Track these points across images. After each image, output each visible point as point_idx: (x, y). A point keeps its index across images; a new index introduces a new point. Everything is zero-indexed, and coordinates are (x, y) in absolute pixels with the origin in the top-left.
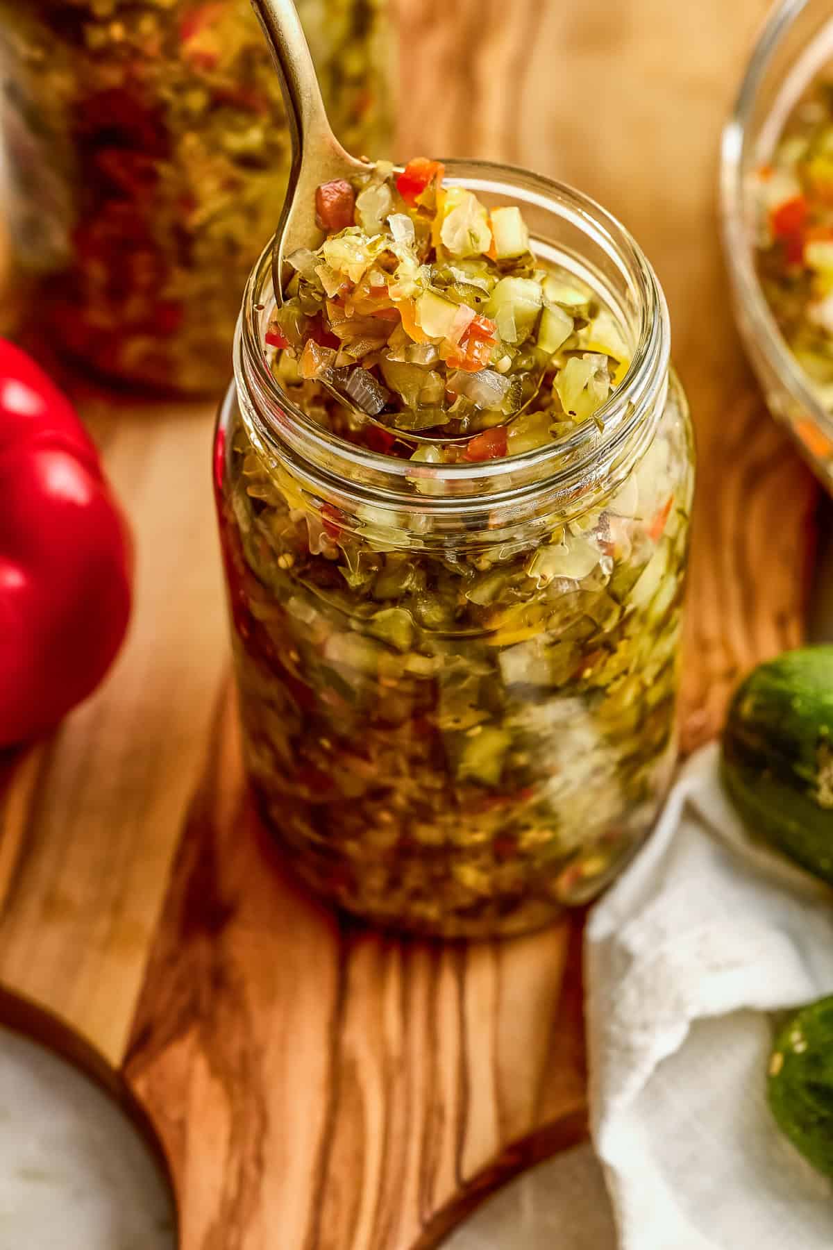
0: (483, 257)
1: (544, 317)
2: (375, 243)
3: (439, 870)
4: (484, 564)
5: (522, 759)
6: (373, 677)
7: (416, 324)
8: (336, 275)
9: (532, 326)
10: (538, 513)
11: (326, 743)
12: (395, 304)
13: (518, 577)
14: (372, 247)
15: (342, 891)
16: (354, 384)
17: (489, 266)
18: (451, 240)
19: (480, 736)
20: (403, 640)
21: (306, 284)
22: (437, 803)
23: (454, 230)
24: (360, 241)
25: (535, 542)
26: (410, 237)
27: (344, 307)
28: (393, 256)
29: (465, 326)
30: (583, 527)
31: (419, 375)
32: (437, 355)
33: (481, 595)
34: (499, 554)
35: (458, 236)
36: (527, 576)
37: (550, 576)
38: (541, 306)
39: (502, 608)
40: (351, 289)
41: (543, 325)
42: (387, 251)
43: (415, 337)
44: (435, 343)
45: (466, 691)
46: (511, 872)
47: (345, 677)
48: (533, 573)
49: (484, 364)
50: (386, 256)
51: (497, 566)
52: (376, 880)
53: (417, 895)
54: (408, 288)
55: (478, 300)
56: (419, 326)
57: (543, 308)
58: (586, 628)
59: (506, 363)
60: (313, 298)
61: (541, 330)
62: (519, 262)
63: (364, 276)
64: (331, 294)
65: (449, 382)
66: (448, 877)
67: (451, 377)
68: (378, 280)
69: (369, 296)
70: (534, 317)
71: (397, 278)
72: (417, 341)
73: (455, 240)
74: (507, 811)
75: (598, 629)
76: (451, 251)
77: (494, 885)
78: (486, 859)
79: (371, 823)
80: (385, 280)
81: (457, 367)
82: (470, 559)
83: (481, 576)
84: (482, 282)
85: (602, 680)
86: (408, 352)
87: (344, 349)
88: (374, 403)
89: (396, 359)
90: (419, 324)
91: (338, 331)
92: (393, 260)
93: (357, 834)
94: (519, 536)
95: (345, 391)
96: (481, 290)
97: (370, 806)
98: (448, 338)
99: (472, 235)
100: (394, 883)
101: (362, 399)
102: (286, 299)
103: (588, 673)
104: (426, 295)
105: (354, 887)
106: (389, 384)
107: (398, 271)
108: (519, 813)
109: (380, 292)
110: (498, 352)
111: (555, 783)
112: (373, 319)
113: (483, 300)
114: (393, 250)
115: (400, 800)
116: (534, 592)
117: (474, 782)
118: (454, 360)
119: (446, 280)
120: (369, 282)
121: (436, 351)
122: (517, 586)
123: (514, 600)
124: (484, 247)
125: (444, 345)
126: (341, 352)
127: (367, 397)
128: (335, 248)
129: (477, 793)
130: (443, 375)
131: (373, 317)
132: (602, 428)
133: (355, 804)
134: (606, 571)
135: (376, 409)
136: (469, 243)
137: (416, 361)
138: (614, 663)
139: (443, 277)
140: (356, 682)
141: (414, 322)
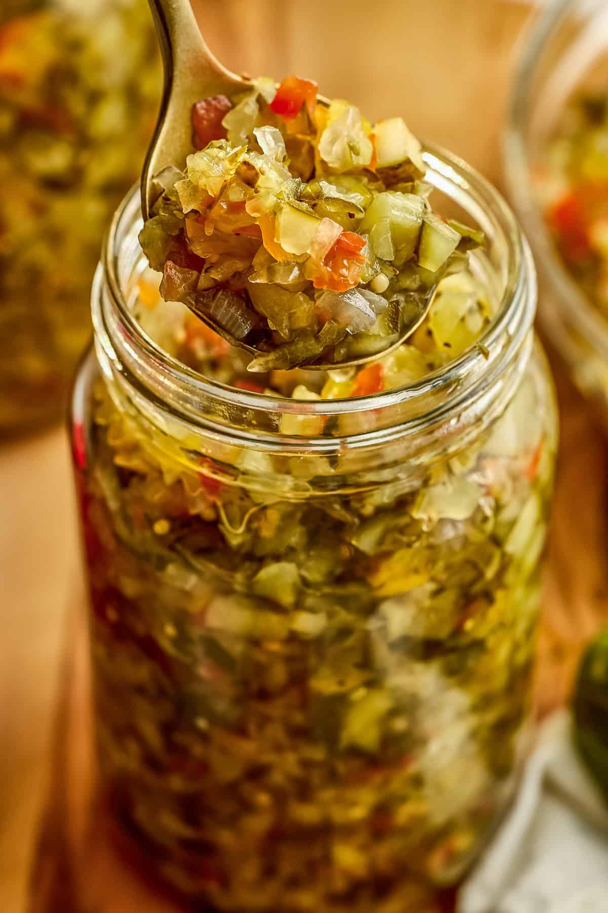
0: (366, 171)
1: (424, 233)
2: (236, 155)
3: (316, 852)
4: (368, 510)
5: (400, 724)
6: (254, 641)
7: (275, 240)
8: (195, 190)
9: (414, 244)
10: (419, 451)
11: (202, 723)
12: (256, 221)
13: (403, 521)
14: (233, 159)
15: (213, 888)
16: (217, 307)
17: (370, 181)
18: (329, 153)
19: (364, 699)
20: (287, 598)
21: (168, 202)
22: (316, 777)
23: (333, 142)
24: (221, 154)
25: (417, 483)
26: (281, 149)
27: (204, 224)
28: (253, 168)
29: (330, 243)
30: (463, 464)
31: (285, 297)
32: (302, 274)
33: (366, 542)
34: (384, 496)
35: (337, 148)
36: (412, 518)
37: (435, 517)
38: (420, 221)
39: (387, 555)
40: (210, 203)
41: (423, 242)
42: (245, 163)
43: (275, 255)
44: (300, 261)
45: (351, 649)
46: (386, 851)
47: (225, 644)
48: (417, 514)
49: (352, 283)
50: (244, 168)
51: (381, 511)
52: (250, 871)
53: (294, 883)
54: (270, 202)
55: (351, 216)
56: (279, 242)
57: (424, 222)
58: (469, 575)
59: (383, 281)
60: (174, 215)
61: (422, 247)
62: (400, 170)
63: (224, 188)
64: (186, 209)
65: (317, 303)
66: (327, 860)
67: (319, 297)
68: (236, 195)
69: (226, 213)
70: (414, 235)
71: (256, 192)
72: (279, 259)
73: (333, 153)
74: (386, 782)
75: (480, 575)
76: (330, 165)
77: (372, 867)
78: (362, 837)
79: (247, 807)
80: (245, 195)
81: (325, 288)
82: (355, 504)
83: (365, 522)
84: (357, 198)
85: (481, 633)
86: (271, 271)
87: (206, 271)
88: (240, 326)
89: (258, 281)
90: (278, 240)
91: (198, 250)
92: (252, 173)
93: (232, 822)
94: (402, 475)
95: (210, 314)
96: (353, 205)
97: (247, 788)
98: (314, 256)
99: (352, 148)
100: (269, 871)
101: (227, 322)
102: (151, 217)
103: (469, 625)
104: (286, 209)
105: (225, 881)
106: (256, 307)
107: (260, 182)
108: (397, 783)
109: (237, 208)
110: (370, 269)
111: (434, 747)
112: (236, 236)
113: (359, 216)
114: (252, 162)
115: (277, 778)
116: (419, 536)
117: (355, 752)
118: (321, 280)
119: (313, 195)
120: (228, 197)
121: (300, 269)
122: (402, 530)
123: (398, 545)
124: (364, 160)
125: (308, 264)
126: (203, 274)
127: (233, 320)
128: (198, 162)
129: (356, 764)
130: (312, 298)
131: (238, 234)
132: (486, 355)
133: (232, 789)
134: (489, 512)
135: (243, 331)
136: (348, 156)
137: (279, 280)
138: (493, 614)
139: (310, 191)
140: (237, 649)
141: (274, 237)
